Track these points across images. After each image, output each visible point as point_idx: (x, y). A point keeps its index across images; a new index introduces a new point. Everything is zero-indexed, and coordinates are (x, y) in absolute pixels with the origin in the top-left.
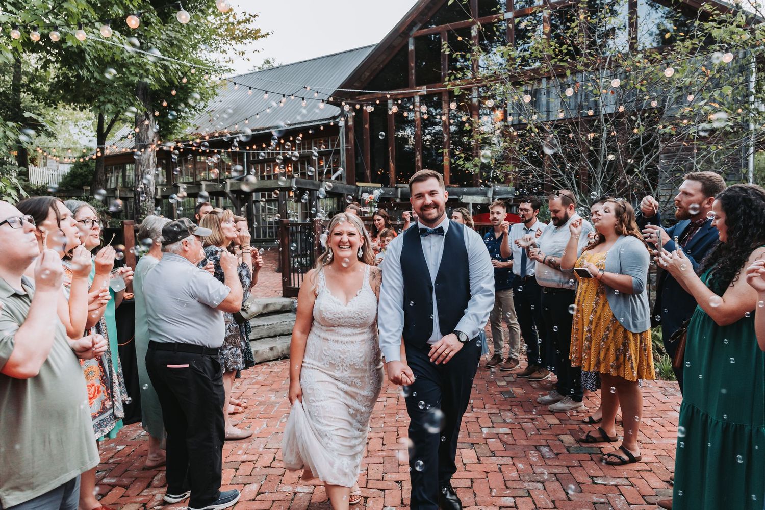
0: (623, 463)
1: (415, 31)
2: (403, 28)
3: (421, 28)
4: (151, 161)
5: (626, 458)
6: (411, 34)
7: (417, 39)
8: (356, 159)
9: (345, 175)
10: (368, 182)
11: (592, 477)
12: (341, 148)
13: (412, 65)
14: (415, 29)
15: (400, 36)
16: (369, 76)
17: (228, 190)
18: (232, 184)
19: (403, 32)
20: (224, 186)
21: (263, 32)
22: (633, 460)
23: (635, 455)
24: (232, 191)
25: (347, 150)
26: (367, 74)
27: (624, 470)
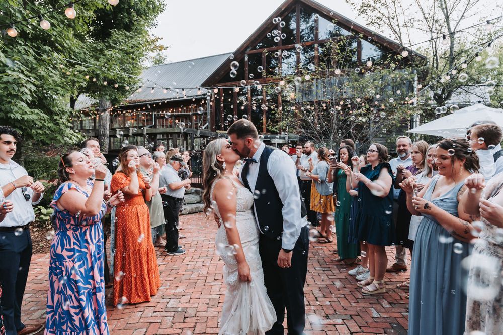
0: (326, 242)
1: (248, 51)
2: (242, 49)
3: (252, 50)
4: (108, 118)
5: (327, 241)
6: (247, 52)
7: (249, 55)
8: (216, 118)
9: (210, 126)
10: (222, 130)
11: (314, 246)
12: (208, 112)
13: (247, 69)
14: (249, 50)
15: (241, 53)
16: (224, 74)
17: (145, 133)
18: (147, 129)
19: (242, 52)
20: (143, 130)
21: (165, 46)
22: (330, 242)
23: (330, 240)
24: (147, 134)
25: (211, 113)
26: (223, 72)
27: (327, 244)
